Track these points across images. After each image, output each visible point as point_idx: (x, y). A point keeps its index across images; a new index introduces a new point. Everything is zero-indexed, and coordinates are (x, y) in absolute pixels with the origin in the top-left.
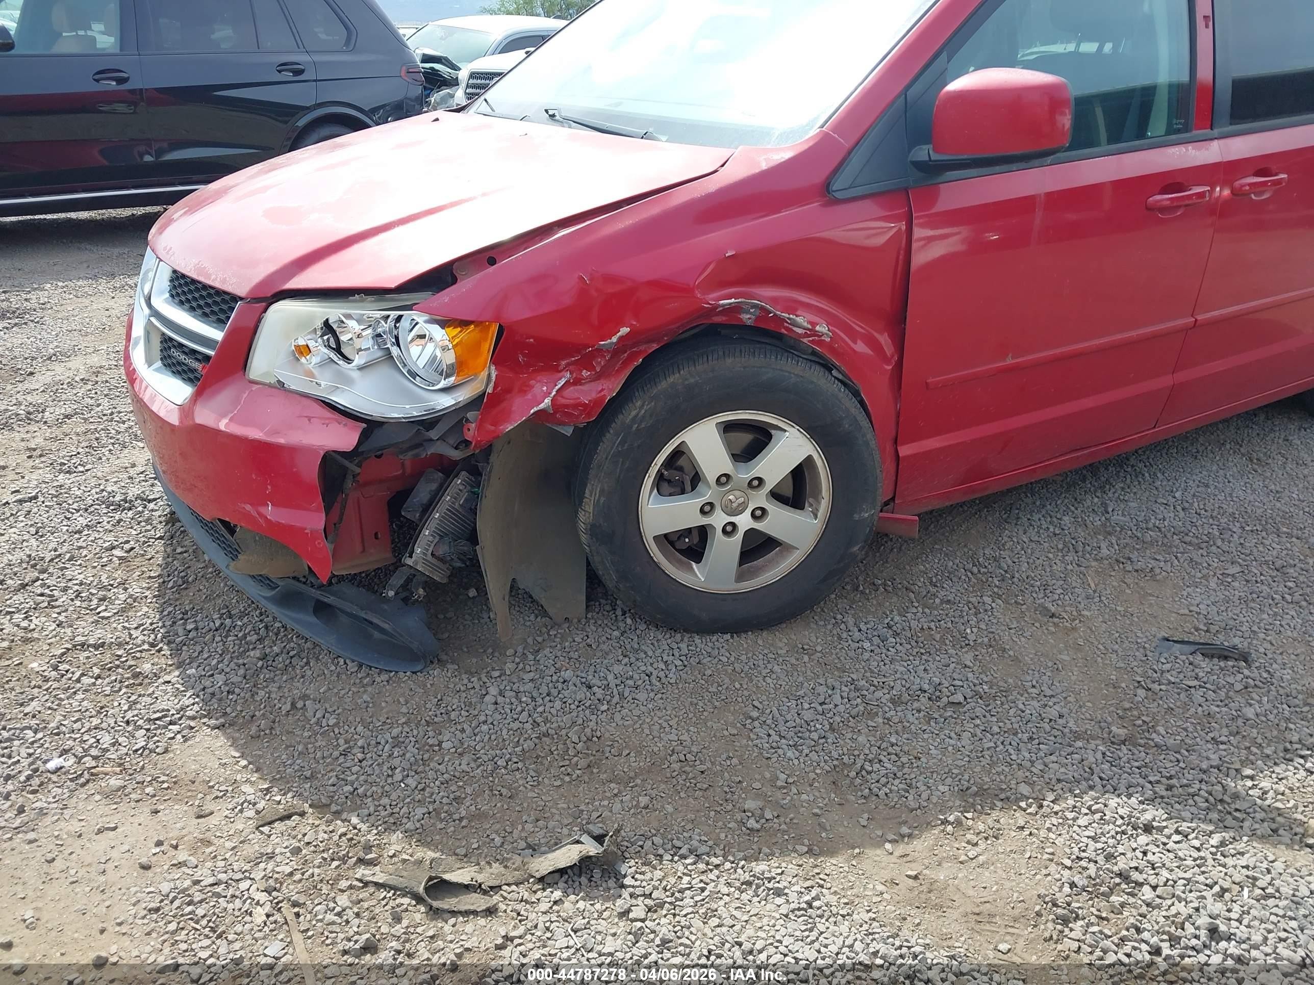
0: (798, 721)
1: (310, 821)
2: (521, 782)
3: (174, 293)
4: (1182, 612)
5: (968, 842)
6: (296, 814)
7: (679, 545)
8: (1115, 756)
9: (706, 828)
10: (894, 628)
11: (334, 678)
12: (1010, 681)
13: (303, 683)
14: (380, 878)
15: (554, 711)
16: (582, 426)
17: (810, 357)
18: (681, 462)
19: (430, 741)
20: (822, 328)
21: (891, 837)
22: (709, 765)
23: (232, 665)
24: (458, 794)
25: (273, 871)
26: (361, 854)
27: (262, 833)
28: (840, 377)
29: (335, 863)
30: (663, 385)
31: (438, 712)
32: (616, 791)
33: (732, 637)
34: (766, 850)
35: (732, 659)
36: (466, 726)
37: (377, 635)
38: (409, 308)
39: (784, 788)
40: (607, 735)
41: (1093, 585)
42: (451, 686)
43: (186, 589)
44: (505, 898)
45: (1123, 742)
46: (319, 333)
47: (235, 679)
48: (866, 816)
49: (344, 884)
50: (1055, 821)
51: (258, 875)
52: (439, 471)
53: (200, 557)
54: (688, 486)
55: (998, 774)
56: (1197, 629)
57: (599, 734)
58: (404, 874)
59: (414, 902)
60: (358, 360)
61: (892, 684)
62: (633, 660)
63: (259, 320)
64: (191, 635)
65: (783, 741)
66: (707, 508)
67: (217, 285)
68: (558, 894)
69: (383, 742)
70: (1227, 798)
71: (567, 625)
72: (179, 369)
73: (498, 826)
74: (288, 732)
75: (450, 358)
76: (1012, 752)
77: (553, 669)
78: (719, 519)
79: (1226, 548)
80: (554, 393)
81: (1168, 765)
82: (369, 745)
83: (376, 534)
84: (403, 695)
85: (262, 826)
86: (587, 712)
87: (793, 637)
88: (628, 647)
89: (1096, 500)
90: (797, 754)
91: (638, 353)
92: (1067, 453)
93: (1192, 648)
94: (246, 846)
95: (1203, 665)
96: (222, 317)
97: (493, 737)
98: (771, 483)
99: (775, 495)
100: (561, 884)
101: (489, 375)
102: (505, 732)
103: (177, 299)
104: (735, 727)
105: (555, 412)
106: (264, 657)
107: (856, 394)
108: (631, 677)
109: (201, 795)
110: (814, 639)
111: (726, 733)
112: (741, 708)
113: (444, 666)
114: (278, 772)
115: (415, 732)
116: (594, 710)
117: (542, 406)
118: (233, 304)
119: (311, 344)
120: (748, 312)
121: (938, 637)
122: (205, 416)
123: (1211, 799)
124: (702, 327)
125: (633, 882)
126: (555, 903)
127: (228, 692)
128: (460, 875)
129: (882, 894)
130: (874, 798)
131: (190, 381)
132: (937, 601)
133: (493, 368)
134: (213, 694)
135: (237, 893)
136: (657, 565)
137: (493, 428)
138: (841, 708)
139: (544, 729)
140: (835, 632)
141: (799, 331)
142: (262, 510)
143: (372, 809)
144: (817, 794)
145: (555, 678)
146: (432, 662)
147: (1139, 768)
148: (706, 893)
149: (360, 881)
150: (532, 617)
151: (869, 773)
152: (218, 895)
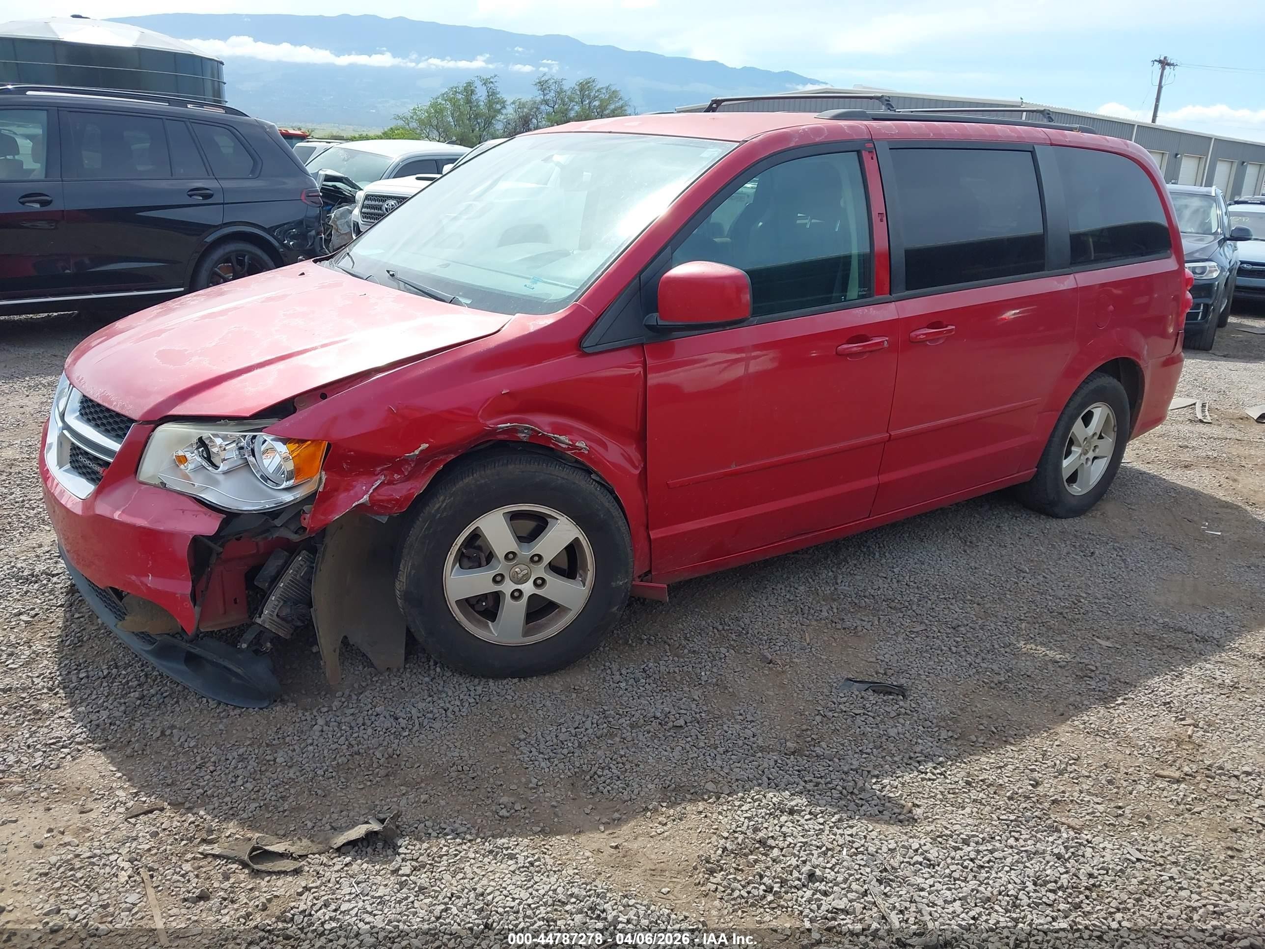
0: (555, 741)
1: (168, 814)
2: (333, 786)
3: (83, 412)
4: (871, 660)
5: (660, 823)
6: (157, 809)
7: (478, 608)
8: (784, 763)
9: (468, 816)
10: (648, 672)
11: (198, 713)
12: (724, 710)
13: (172, 717)
14: (217, 851)
15: (366, 737)
16: (395, 515)
17: (574, 465)
18: (479, 543)
19: (268, 758)
20: (581, 444)
21: (604, 820)
22: (479, 773)
23: (115, 703)
24: (284, 794)
25: (136, 848)
26: (205, 836)
27: (129, 823)
28: (598, 479)
29: (184, 842)
30: (460, 484)
31: (276, 737)
32: (404, 792)
33: (520, 681)
34: (509, 830)
35: (516, 697)
36: (296, 747)
37: (234, 679)
38: (260, 430)
39: (534, 788)
40: (405, 753)
41: (808, 640)
42: (289, 718)
43: (81, 646)
44: (310, 863)
45: (793, 753)
46: (195, 446)
47: (117, 714)
48: (590, 806)
49: (189, 856)
50: (725, 808)
51: (124, 851)
52: (286, 550)
53: (95, 622)
54: (484, 562)
55: (694, 775)
56: (877, 673)
57: (398, 752)
58: (235, 848)
59: (240, 867)
60: (223, 467)
61: (633, 713)
62: (435, 699)
63: (149, 437)
64: (83, 682)
65: (541, 756)
66: (498, 578)
67: (118, 410)
68: (348, 859)
69: (230, 758)
70: (856, 791)
71: (387, 673)
72: (84, 470)
73: (312, 815)
74: (156, 753)
75: (290, 466)
76: (709, 760)
77: (370, 706)
78: (508, 587)
79: (918, 612)
80: (371, 491)
81: (821, 769)
82: (220, 760)
83: (235, 600)
84: (250, 725)
85: (131, 818)
86: (392, 737)
87: (568, 680)
88: (435, 689)
89: (831, 574)
90: (549, 764)
91: (439, 462)
92: (794, 537)
93: (866, 686)
94: (116, 832)
95: (871, 698)
96: (120, 433)
97: (316, 755)
98: (547, 559)
99: (553, 567)
100: (352, 853)
101: (321, 478)
102: (326, 751)
103: (86, 417)
104: (505, 745)
105: (372, 506)
106: (142, 697)
107: (612, 492)
108: (432, 712)
109: (84, 798)
110: (584, 681)
111: (497, 750)
112: (513, 733)
113: (285, 704)
114: (146, 781)
115: (257, 751)
116: (397, 735)
117: (361, 501)
118: (129, 424)
119: (188, 455)
120: (523, 433)
121: (679, 678)
122: (102, 509)
123: (844, 792)
124: (491, 443)
125: (406, 851)
126: (346, 865)
127: (111, 724)
128: (278, 847)
129: (588, 858)
130: (599, 794)
131: (92, 480)
132: (686, 651)
133: (323, 473)
134: (98, 725)
135: (108, 862)
136: (458, 624)
137: (323, 517)
138: (590, 731)
139: (356, 748)
140: (602, 676)
141: (564, 446)
142: (144, 579)
143: (216, 805)
144: (557, 792)
145: (370, 712)
146: (275, 701)
147: (799, 771)
148: (458, 857)
149: (201, 853)
150: (360, 668)
151: (599, 777)
152: (93, 864)
